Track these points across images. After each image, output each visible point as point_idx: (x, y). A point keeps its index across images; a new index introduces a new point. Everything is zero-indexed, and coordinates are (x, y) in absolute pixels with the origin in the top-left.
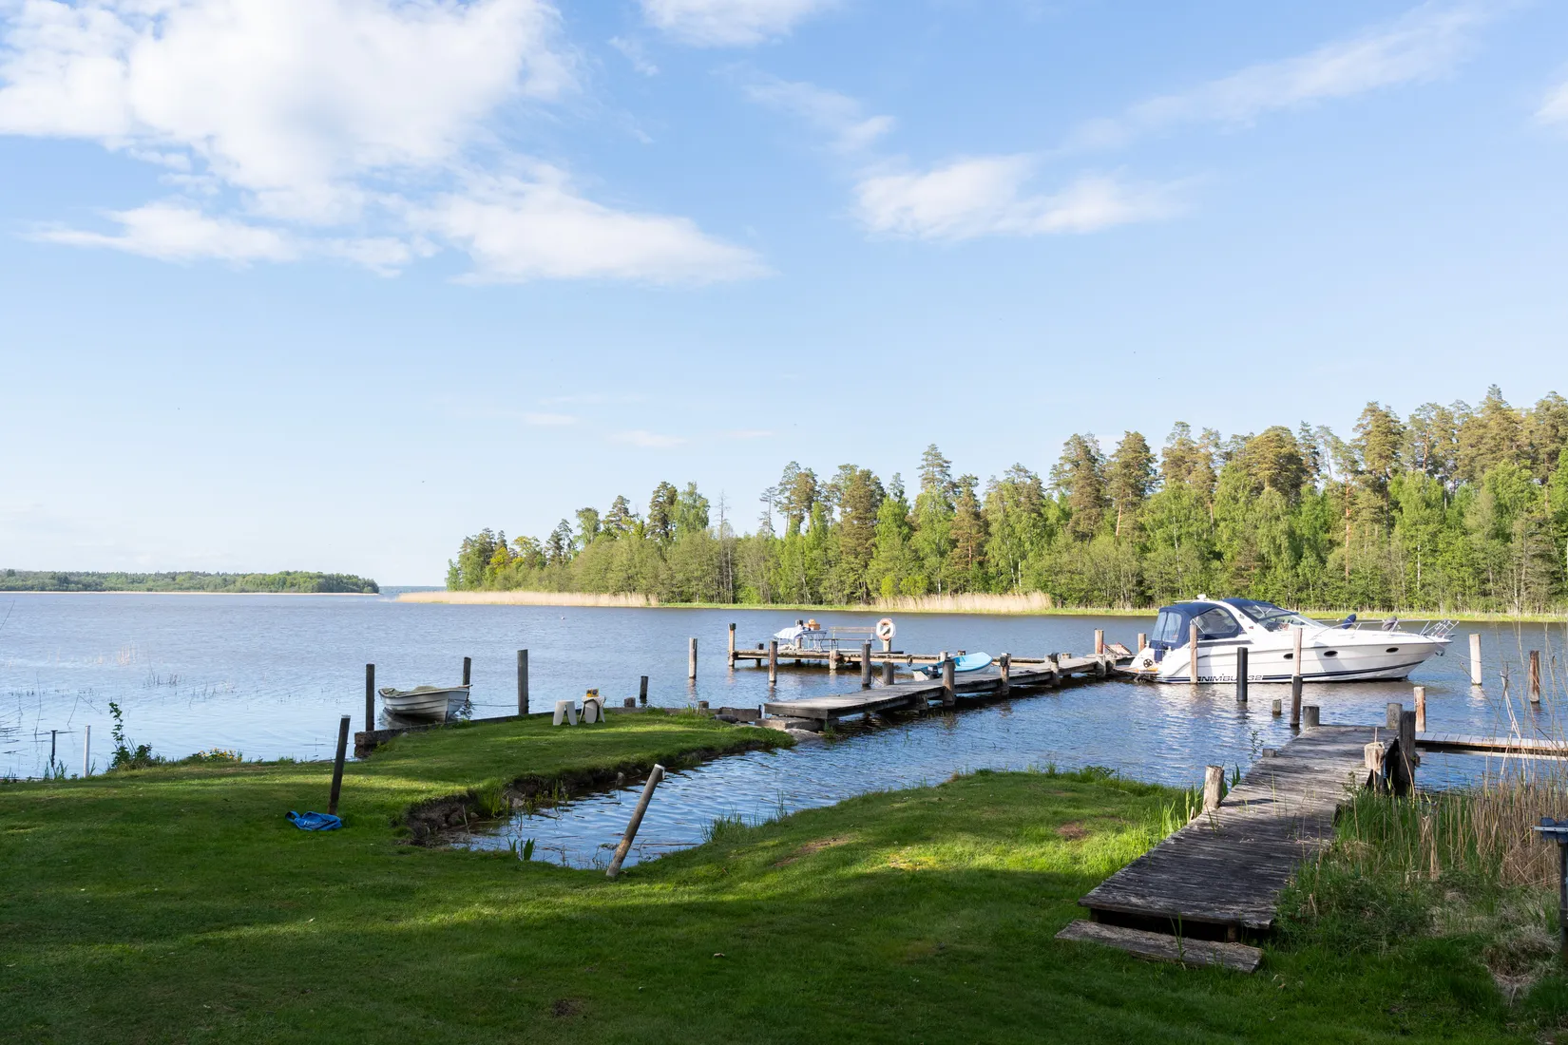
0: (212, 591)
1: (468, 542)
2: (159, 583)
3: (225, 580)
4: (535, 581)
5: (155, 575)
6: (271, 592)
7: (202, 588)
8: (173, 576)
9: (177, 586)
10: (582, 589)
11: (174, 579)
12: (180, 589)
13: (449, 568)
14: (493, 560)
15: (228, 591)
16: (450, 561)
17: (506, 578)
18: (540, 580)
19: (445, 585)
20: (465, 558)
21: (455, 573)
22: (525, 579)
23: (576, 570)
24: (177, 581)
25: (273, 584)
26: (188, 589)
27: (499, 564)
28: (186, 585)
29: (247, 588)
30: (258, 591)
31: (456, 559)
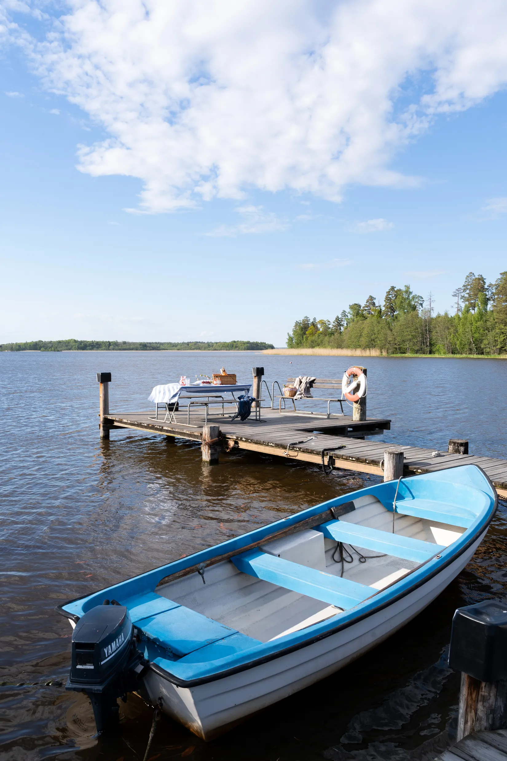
0: (204, 350)
1: (297, 324)
2: (182, 347)
3: (209, 345)
4: (327, 343)
5: (182, 343)
6: (227, 350)
7: (199, 349)
8: (188, 344)
9: (189, 348)
10: (348, 347)
11: (188, 345)
12: (191, 349)
13: (288, 337)
14: (307, 333)
15: (209, 350)
16: (288, 334)
17: (312, 342)
18: (329, 342)
19: (286, 346)
20: (295, 332)
21: (291, 339)
22: (322, 342)
23: (345, 337)
24: (189, 346)
25: (228, 347)
26: (193, 349)
27: (310, 334)
28: (193, 348)
29: (217, 348)
30: (221, 350)
31: (291, 333)
